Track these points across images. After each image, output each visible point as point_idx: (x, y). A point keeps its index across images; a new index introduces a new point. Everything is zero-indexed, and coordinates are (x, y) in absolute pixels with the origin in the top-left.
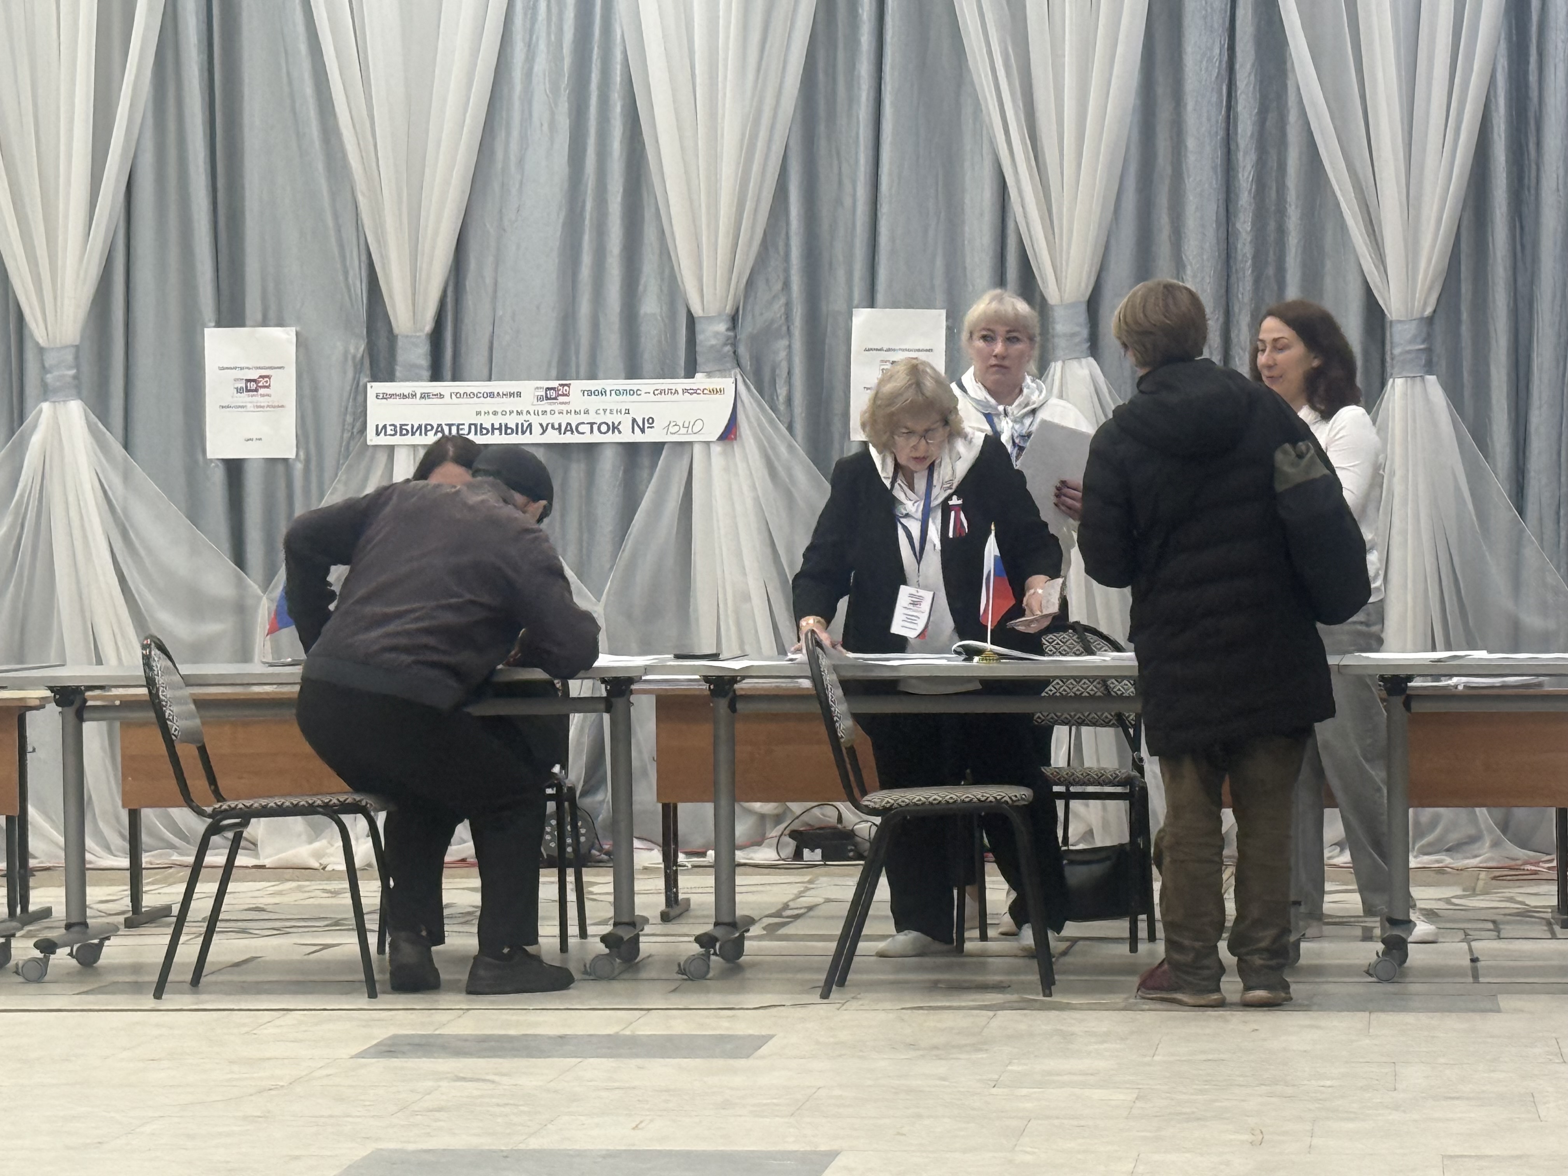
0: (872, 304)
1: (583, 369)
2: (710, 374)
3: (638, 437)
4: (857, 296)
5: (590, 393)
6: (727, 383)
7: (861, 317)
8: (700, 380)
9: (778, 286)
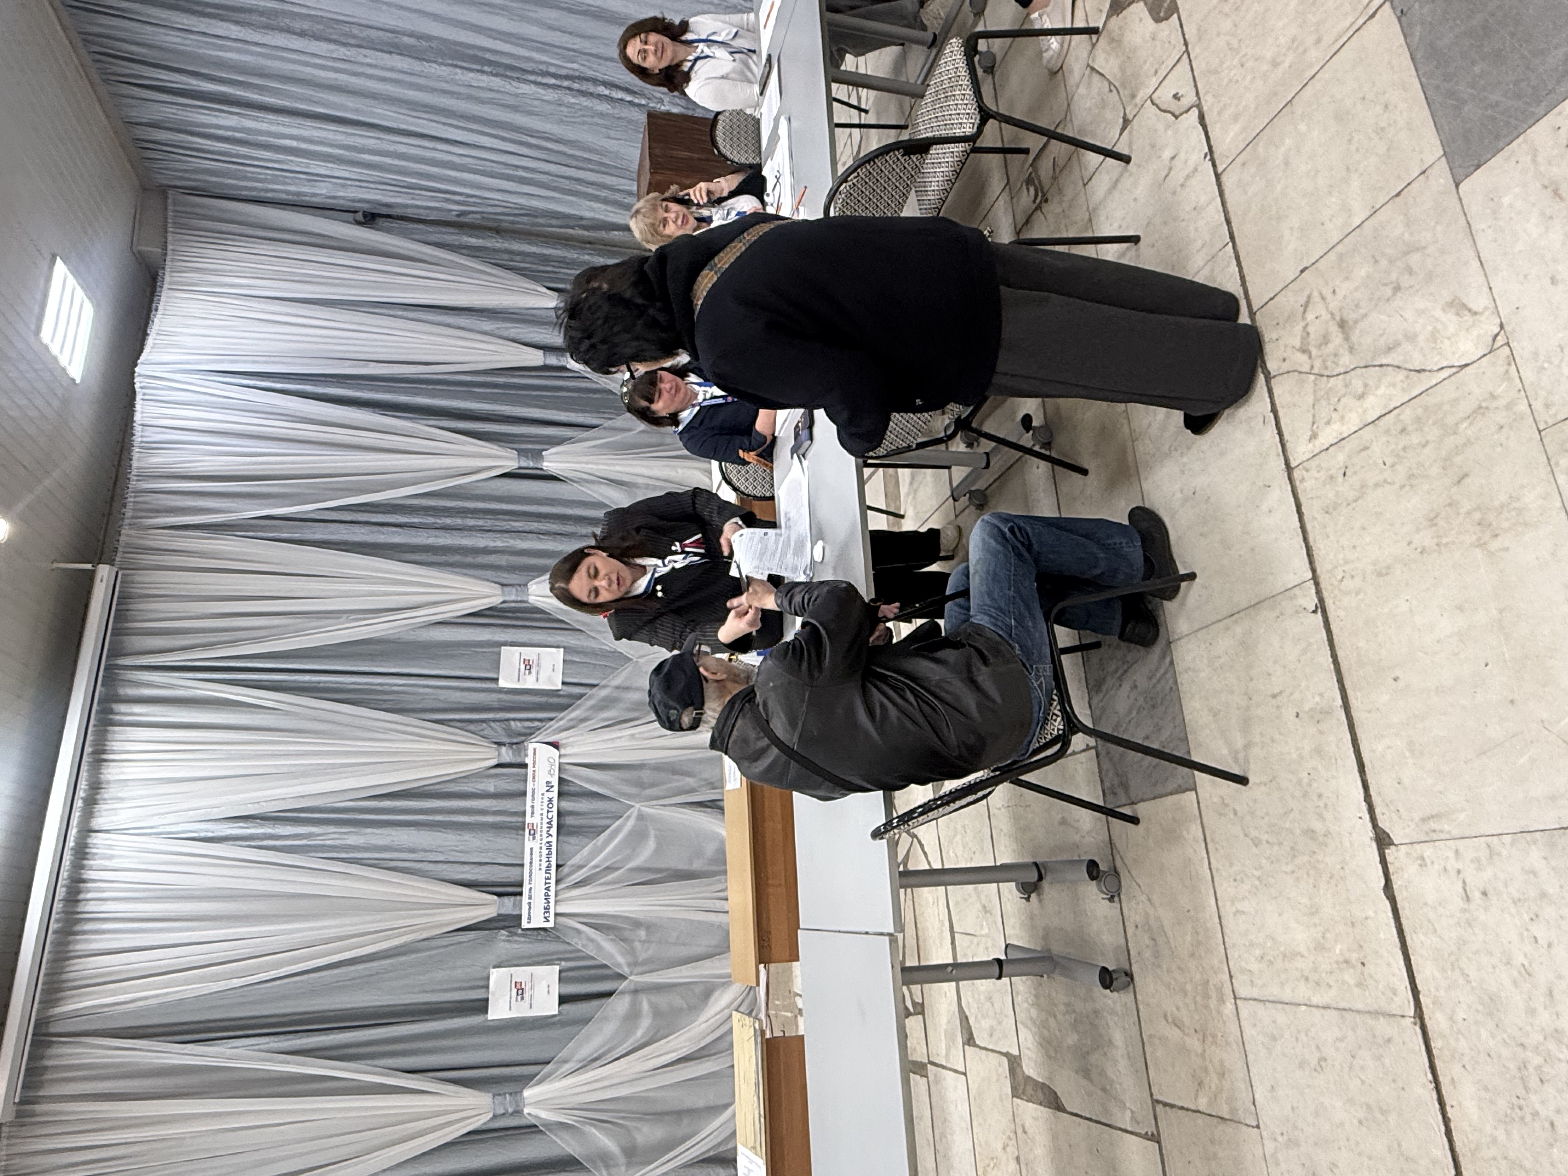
0: (496, 680)
1: (520, 819)
2: (526, 755)
3: (556, 789)
4: (492, 685)
5: (533, 813)
6: (531, 747)
7: (502, 684)
8: (529, 761)
9: (484, 725)
